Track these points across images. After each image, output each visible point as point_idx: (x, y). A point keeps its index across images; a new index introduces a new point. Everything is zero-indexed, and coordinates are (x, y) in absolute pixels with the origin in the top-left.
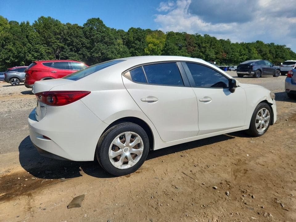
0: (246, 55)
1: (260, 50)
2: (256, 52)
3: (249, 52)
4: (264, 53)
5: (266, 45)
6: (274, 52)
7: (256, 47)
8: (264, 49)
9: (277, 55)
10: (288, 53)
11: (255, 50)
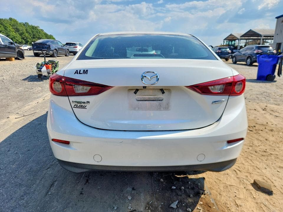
0: (2, 31)
1: (17, 29)
2: (13, 30)
3: (6, 29)
4: (22, 32)
5: (20, 24)
6: (30, 32)
7: (12, 25)
8: (20, 28)
9: (34, 35)
10: (43, 35)
11: (11, 27)
